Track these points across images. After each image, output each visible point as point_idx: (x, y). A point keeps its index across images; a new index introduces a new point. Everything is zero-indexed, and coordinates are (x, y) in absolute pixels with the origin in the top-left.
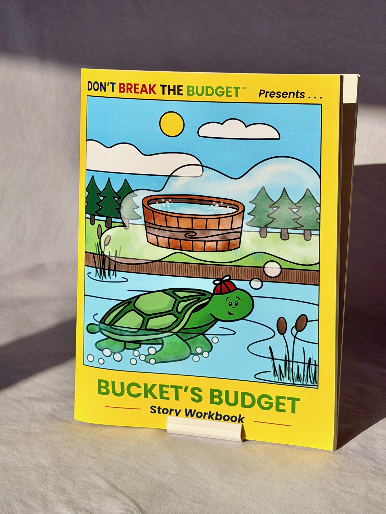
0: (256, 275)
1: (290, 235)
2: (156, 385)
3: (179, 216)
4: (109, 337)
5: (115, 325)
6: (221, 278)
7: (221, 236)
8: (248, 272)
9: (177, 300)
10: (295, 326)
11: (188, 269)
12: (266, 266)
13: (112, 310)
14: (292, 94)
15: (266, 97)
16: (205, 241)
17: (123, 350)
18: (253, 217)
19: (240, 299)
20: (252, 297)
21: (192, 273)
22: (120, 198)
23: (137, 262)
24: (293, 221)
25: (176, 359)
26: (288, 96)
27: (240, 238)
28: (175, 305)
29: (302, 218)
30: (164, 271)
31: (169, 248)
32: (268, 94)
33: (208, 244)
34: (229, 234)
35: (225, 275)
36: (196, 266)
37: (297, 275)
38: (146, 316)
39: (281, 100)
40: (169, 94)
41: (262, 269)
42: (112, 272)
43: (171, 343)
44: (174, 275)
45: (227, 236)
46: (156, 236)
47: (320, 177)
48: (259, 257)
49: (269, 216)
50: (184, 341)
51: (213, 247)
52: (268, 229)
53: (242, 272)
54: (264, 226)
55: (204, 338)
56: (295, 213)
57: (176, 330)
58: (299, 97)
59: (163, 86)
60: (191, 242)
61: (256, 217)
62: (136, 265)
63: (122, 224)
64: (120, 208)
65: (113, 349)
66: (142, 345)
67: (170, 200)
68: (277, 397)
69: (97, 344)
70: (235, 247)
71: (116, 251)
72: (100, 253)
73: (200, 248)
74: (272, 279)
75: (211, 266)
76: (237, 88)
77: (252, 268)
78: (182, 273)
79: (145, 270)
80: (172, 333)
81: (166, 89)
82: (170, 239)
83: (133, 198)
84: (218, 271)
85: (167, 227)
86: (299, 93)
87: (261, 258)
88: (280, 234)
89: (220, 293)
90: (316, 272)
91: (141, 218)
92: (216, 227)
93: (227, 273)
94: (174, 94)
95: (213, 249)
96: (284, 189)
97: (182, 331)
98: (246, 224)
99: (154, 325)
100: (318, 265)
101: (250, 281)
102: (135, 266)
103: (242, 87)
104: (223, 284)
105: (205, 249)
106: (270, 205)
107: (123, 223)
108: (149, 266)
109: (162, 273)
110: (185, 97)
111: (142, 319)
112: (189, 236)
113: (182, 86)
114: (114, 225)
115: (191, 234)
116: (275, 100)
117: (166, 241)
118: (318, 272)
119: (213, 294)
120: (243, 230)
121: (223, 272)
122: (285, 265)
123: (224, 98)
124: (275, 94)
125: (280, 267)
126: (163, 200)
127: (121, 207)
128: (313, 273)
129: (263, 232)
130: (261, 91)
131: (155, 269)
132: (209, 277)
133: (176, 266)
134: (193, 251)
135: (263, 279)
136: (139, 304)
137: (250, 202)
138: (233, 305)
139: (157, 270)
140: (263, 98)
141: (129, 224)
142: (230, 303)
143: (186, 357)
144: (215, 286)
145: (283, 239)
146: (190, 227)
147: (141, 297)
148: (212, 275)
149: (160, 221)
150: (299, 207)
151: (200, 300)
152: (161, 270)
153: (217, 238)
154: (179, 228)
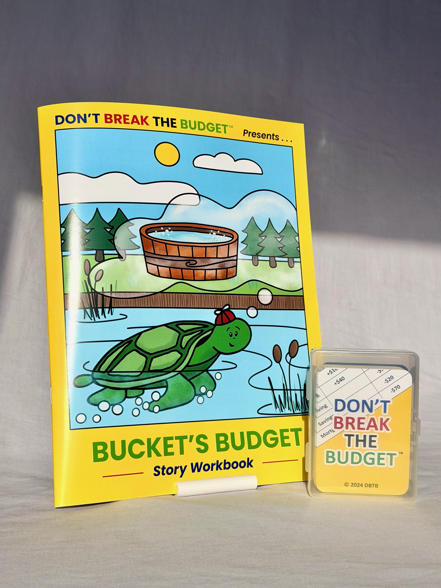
0: (252, 303)
1: (277, 262)
2: (161, 438)
3: (179, 245)
4: (106, 387)
5: (113, 371)
6: (222, 307)
7: (219, 264)
8: (244, 300)
9: (181, 334)
10: (289, 353)
11: (190, 300)
12: (259, 294)
13: (109, 354)
14: (269, 136)
15: (249, 136)
16: (205, 270)
17: (124, 400)
18: (246, 245)
19: (239, 329)
20: (249, 326)
21: (194, 304)
22: (114, 228)
23: (137, 295)
24: (279, 249)
25: (180, 404)
26: (266, 137)
27: (236, 266)
28: (179, 340)
29: (285, 247)
30: (166, 303)
31: (171, 278)
32: (251, 134)
33: (208, 272)
34: (227, 262)
35: (225, 305)
36: (198, 295)
37: (285, 301)
38: (149, 355)
39: (261, 140)
40: (162, 125)
41: (256, 296)
42: (107, 310)
43: (175, 385)
44: (177, 307)
45: (225, 264)
46: (156, 266)
47: (296, 209)
48: (253, 285)
49: (259, 245)
50: (189, 380)
51: (213, 276)
52: (259, 257)
53: (240, 301)
54: (255, 255)
55: (208, 375)
56: (279, 242)
57: (180, 369)
58: (275, 139)
59: (156, 118)
60: (192, 271)
61: (248, 245)
62: (136, 299)
63: (117, 256)
64: (113, 239)
65: (111, 401)
66: (145, 391)
67: (170, 228)
68: (280, 430)
69: (91, 399)
70: (232, 275)
71: (111, 285)
72: (90, 291)
73: (201, 277)
74: (266, 306)
75: (212, 296)
76: (225, 126)
77: (248, 296)
78: (184, 304)
79: (146, 303)
80: (177, 373)
81: (159, 121)
82: (171, 269)
83: (129, 228)
84: (219, 300)
85: (167, 256)
86: (274, 135)
87: (255, 286)
88: (269, 262)
89: (221, 323)
90: (301, 297)
91: (139, 247)
92: (215, 255)
93: (226, 302)
94: (168, 126)
95: (212, 278)
96: (269, 220)
97: (187, 369)
98: (241, 252)
99: (158, 365)
100: (302, 290)
101: (247, 309)
102: (135, 301)
103: (229, 126)
104: (223, 314)
105: (206, 278)
106: (259, 234)
107: (119, 254)
108: (150, 298)
109: (165, 305)
110: (179, 129)
111: (144, 359)
112: (190, 264)
113: (175, 119)
114: (106, 257)
115: (192, 262)
116: (256, 139)
117: (167, 271)
118: (303, 297)
119: (215, 325)
120: (238, 258)
121: (223, 302)
122: (276, 292)
123: (214, 134)
124: (256, 135)
125: (271, 294)
126: (162, 228)
127: (115, 238)
128: (298, 298)
129: (255, 260)
130: (245, 130)
131: (157, 301)
132: (210, 307)
133: (179, 297)
134: (194, 280)
135: (258, 307)
136: (142, 343)
137: (243, 231)
138: (234, 336)
139: (159, 303)
140: (246, 137)
141: (126, 255)
142: (231, 334)
143: (190, 400)
144: (216, 316)
145: (272, 266)
146: (190, 255)
147: (143, 334)
148: (213, 305)
149: (160, 250)
150: (282, 236)
151: (203, 332)
152: (163, 302)
153: (216, 266)
154: (179, 256)
